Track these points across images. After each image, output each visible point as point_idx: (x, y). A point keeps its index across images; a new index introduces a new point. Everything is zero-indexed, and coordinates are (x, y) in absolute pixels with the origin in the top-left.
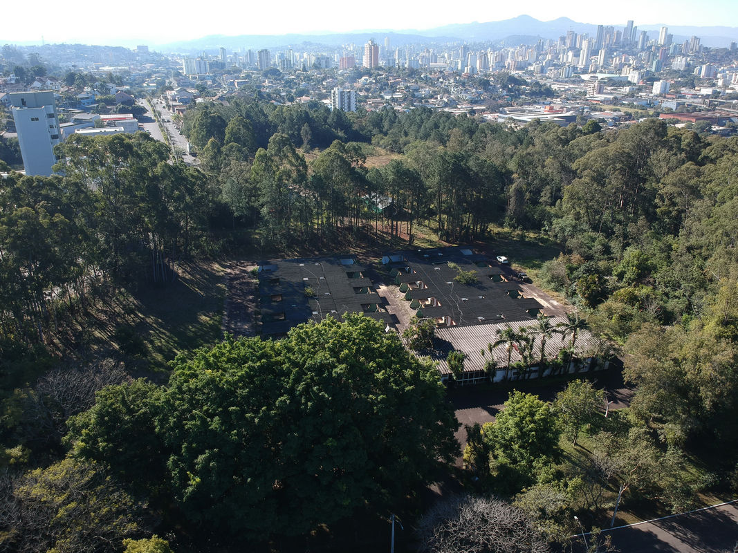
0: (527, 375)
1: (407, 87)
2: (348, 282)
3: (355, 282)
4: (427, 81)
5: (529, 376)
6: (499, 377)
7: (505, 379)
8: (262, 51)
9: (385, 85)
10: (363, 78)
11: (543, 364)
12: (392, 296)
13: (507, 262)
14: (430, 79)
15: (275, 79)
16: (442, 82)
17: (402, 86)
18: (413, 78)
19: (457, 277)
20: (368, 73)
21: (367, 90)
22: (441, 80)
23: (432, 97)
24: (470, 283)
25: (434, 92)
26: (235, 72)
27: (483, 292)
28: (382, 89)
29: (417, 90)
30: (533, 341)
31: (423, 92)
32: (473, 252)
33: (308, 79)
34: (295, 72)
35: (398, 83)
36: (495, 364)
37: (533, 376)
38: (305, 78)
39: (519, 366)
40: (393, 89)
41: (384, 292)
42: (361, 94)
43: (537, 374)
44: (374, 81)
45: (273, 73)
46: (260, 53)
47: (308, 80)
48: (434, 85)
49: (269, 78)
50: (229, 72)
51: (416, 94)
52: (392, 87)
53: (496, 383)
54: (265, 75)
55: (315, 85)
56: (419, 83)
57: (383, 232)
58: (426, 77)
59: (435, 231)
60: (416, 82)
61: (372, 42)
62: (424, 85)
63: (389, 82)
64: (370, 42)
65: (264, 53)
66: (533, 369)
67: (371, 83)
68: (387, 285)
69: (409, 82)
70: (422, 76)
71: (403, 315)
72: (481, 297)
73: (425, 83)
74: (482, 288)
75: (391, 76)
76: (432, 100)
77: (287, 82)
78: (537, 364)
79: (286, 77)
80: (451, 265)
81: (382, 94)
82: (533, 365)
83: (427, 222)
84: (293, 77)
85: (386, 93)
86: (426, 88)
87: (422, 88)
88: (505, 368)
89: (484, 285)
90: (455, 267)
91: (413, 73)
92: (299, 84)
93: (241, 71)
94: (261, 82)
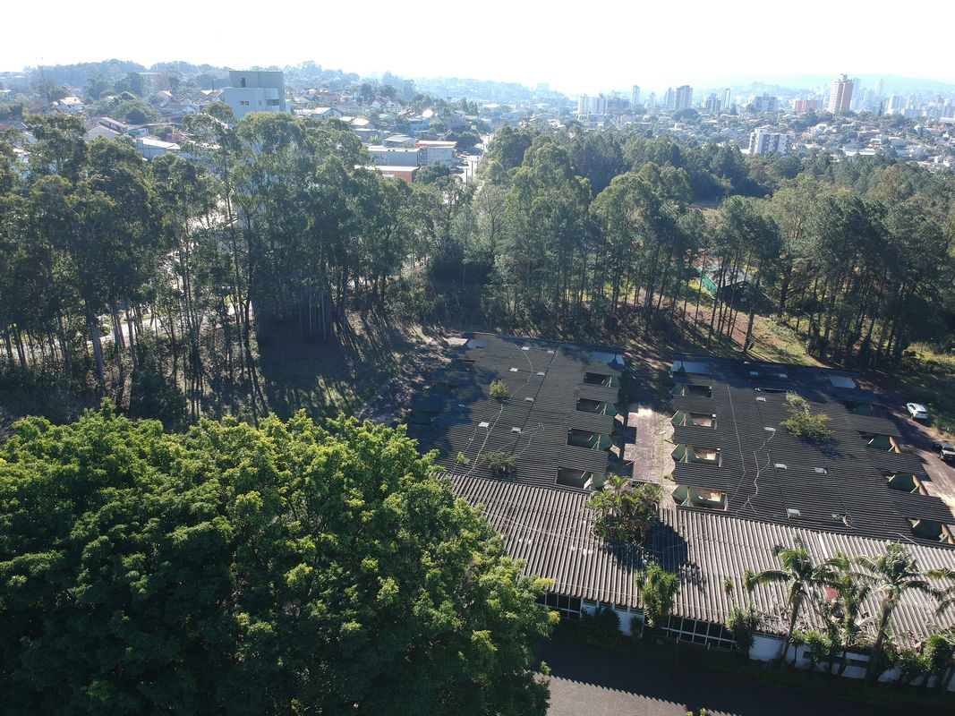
0: (836, 666)
1: (886, 142)
2: (577, 388)
3: (592, 392)
4: (921, 135)
5: (842, 669)
6: (762, 650)
7: (780, 660)
8: (682, 88)
9: (851, 137)
10: (819, 125)
11: (879, 655)
12: (653, 430)
13: (924, 416)
14: (928, 132)
15: (688, 123)
16: (947, 139)
17: (878, 139)
18: (900, 130)
19: (789, 423)
20: (829, 119)
21: (821, 142)
22: (946, 135)
23: (924, 158)
24: (810, 439)
25: (930, 151)
26: (638, 112)
27: (829, 462)
28: (844, 142)
29: (902, 147)
30: (863, 595)
31: (912, 151)
32: (857, 384)
33: (736, 124)
34: (719, 114)
35: (873, 135)
36: (754, 622)
37: (852, 673)
38: (731, 122)
39: (816, 643)
40: (863, 142)
41: (644, 420)
42: (809, 146)
43: (865, 670)
44: (835, 131)
45: (690, 115)
46: (679, 90)
47: (734, 126)
48: (932, 142)
49: (681, 122)
50: (629, 113)
51: (899, 152)
52: (862, 139)
53: (759, 662)
54: (677, 118)
55: (743, 132)
56: (908, 137)
57: (702, 324)
58: (921, 129)
59: (803, 337)
60: (904, 136)
61: (845, 77)
62: (914, 141)
63: (859, 133)
64: (842, 78)
65: (686, 90)
66: (850, 656)
67: (830, 133)
68: (656, 409)
69: (892, 135)
70: (916, 128)
71: (651, 467)
72: (820, 470)
73: (919, 138)
74: (830, 453)
75: (863, 125)
76: (924, 163)
77: (703, 127)
78: (866, 650)
79: (705, 121)
80: (792, 398)
81: (844, 149)
82: (855, 649)
83: (794, 321)
84: (714, 121)
85: (849, 149)
86: (917, 144)
87: (912, 144)
88: (781, 636)
89: (840, 448)
90: (798, 405)
91: (900, 122)
92: (720, 130)
93: (645, 112)
94: (668, 126)
